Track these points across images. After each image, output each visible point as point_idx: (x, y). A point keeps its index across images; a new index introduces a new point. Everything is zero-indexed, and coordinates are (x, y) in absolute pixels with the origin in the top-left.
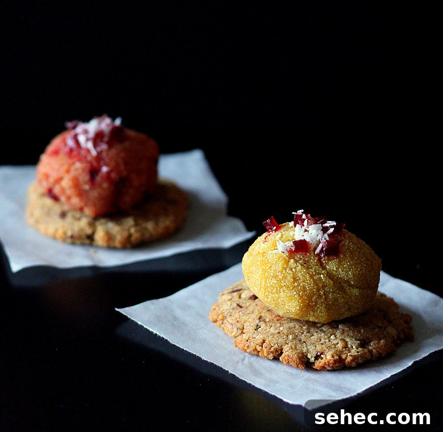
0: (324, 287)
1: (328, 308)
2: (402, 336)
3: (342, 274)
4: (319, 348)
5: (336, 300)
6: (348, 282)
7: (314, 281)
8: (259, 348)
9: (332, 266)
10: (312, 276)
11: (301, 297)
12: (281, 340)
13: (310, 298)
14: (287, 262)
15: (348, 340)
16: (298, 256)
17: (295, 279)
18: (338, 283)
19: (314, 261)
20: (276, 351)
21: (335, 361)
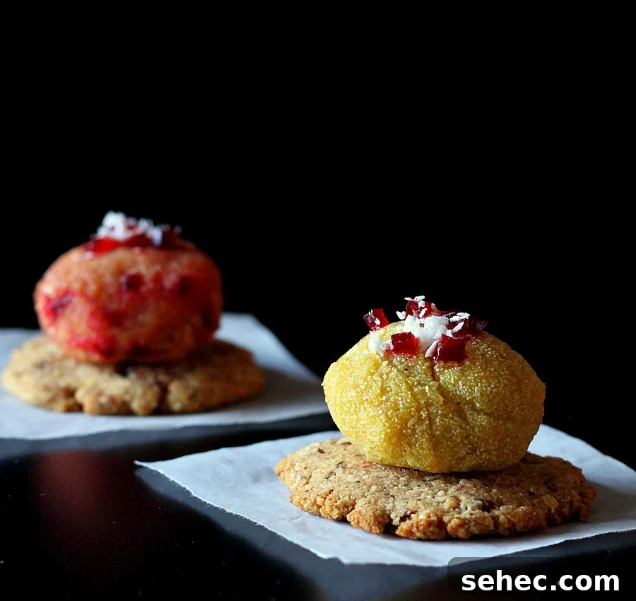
0: (428, 405)
1: (435, 443)
2: (566, 510)
3: (462, 389)
4: (411, 505)
5: (447, 429)
6: (471, 403)
7: (414, 395)
8: (319, 501)
9: (449, 375)
10: (410, 388)
11: (389, 419)
12: (357, 492)
13: (404, 422)
14: (377, 366)
15: (463, 498)
16: (397, 359)
17: (384, 391)
18: (454, 404)
19: (420, 367)
20: (346, 506)
21: (429, 524)
